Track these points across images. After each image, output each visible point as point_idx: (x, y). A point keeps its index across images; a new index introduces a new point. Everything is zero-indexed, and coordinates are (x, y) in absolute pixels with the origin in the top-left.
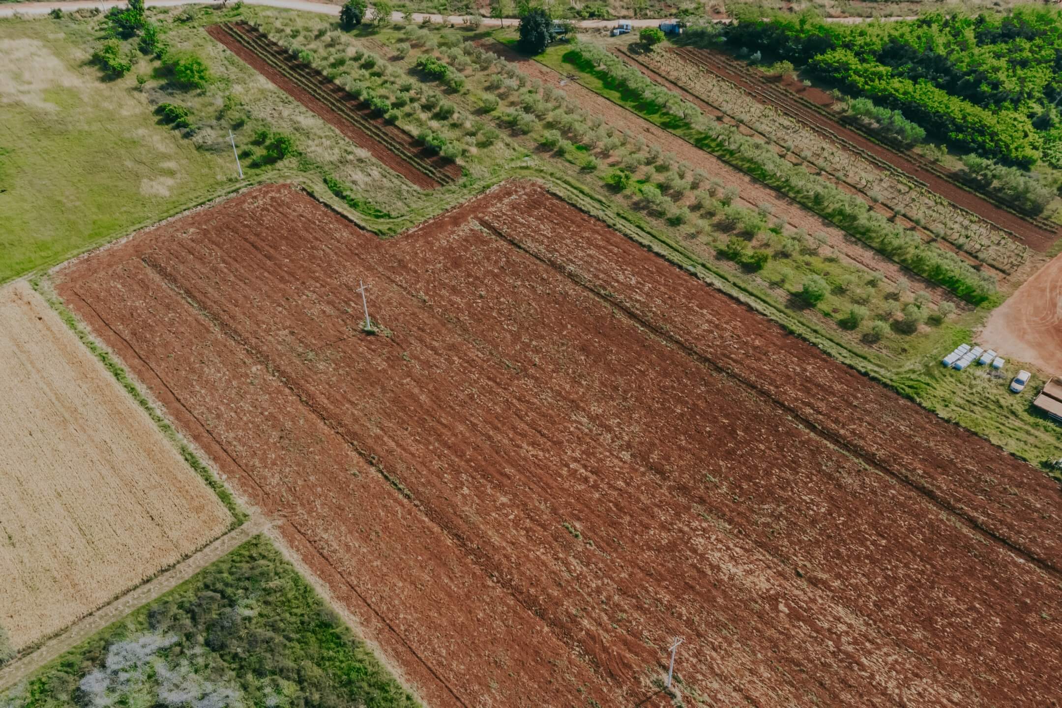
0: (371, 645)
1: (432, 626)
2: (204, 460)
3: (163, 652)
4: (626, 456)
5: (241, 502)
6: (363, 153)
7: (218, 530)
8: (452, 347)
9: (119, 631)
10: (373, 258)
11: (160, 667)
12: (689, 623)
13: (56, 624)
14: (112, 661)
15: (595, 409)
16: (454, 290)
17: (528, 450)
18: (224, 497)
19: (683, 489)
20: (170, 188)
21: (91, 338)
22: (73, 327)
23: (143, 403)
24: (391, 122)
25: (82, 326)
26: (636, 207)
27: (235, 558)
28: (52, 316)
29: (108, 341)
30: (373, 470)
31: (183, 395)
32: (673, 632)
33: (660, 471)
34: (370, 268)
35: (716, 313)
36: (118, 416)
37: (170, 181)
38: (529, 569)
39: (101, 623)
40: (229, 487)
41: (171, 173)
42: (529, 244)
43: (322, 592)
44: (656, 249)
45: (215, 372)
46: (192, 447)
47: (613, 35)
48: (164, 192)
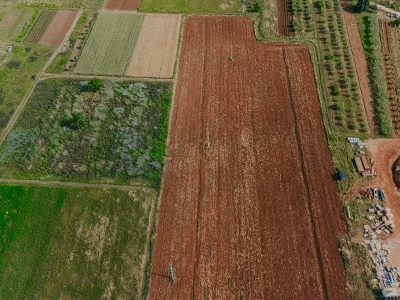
0: (172, 108)
1: (184, 112)
2: (178, 65)
3: (143, 88)
4: (250, 110)
5: (176, 75)
6: (276, 19)
7: (168, 77)
8: (243, 72)
9: (140, 82)
10: (249, 44)
11: (141, 90)
12: (224, 141)
13: (133, 75)
14: (135, 85)
15: (255, 99)
16: (258, 60)
17: (233, 98)
18: (174, 73)
19: (253, 122)
20: (226, 8)
21: (182, 32)
22: (181, 28)
23: (178, 49)
24: (292, 15)
25: (183, 29)
26: (326, 65)
27: (166, 83)
28: (179, 24)
29: (184, 35)
30: (202, 84)
31: (186, 52)
32: (220, 139)
33: (252, 117)
34: (246, 46)
35: (309, 98)
36: (172, 49)
37: (228, 6)
38: (208, 115)
39: (140, 79)
40: (177, 72)
41: (230, 4)
42: (287, 60)
43: (173, 96)
44: (316, 78)
45: (195, 51)
46: (178, 62)
47: (390, 16)
48: (224, 8)
